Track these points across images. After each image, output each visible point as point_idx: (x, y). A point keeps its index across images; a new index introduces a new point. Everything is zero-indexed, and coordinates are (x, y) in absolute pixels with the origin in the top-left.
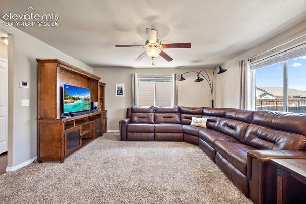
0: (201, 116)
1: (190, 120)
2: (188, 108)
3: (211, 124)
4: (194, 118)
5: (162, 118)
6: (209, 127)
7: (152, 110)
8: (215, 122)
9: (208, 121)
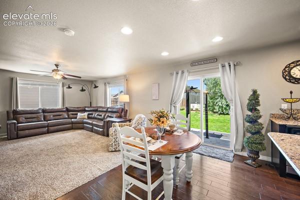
0: (84, 112)
1: (76, 116)
3: (90, 116)
5: (52, 116)
6: (89, 118)
7: (41, 111)
8: (93, 114)
9: (89, 114)
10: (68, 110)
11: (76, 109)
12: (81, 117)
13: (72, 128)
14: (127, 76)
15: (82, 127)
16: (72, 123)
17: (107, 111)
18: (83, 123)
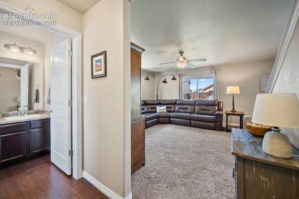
0: (159, 106)
2: (150, 101)
3: (169, 109)
4: (158, 108)
8: (171, 108)
9: (167, 108)
10: (145, 104)
12: (161, 111)
13: (159, 123)
14: (216, 68)
15: (168, 122)
16: (158, 117)
17: (195, 104)
18: (170, 117)
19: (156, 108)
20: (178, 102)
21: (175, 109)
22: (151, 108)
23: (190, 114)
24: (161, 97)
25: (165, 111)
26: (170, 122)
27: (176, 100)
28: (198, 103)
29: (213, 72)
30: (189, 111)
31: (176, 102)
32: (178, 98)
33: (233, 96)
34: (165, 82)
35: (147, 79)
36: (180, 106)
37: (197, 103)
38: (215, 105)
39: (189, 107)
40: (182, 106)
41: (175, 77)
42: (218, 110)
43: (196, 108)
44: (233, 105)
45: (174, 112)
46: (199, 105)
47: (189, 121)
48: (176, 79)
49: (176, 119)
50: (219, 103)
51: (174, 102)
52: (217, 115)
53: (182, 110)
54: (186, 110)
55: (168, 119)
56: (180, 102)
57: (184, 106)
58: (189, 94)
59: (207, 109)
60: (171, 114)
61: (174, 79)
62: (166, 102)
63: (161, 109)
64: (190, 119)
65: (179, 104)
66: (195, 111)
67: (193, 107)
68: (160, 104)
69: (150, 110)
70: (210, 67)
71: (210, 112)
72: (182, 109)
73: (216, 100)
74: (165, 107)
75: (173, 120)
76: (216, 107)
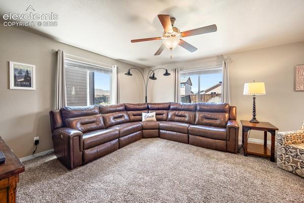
0: (147, 111)
1: (140, 116)
2: (134, 105)
3: (160, 116)
4: (144, 114)
5: (112, 119)
6: (158, 120)
7: (97, 111)
8: (162, 114)
9: (156, 114)
10: (126, 109)
11: (138, 107)
12: (149, 119)
13: (143, 137)
14: (225, 57)
15: (158, 135)
16: (142, 128)
17: (195, 110)
18: (159, 128)
19: (141, 115)
20: (172, 107)
21: (167, 116)
22: (134, 115)
23: (187, 125)
24: (152, 99)
25: (154, 119)
26: (159, 136)
27: (170, 104)
28: (200, 108)
29: (222, 64)
30: (187, 119)
31: (170, 106)
32: (172, 101)
33: (254, 98)
34: (153, 78)
35: (129, 74)
36: (174, 112)
37: (198, 108)
38: (224, 111)
39: (187, 114)
40: (177, 112)
41: (169, 72)
42: (229, 119)
43: (197, 115)
44: (254, 111)
45: (166, 120)
46: (201, 110)
47: (186, 135)
48: (169, 74)
49: (168, 132)
50: (231, 108)
51: (167, 106)
52: (230, 128)
53: (177, 118)
54: (182, 119)
55: (158, 130)
56: (175, 107)
57: (181, 113)
58: (189, 96)
59: (213, 117)
60: (162, 124)
61: (167, 74)
62: (156, 106)
63: (148, 117)
64: (188, 132)
65: (174, 109)
66: (195, 120)
67: (192, 114)
68: (148, 109)
69: (132, 118)
70: (218, 56)
71: (218, 122)
72: (177, 116)
73: (226, 104)
74: (154, 113)
75: (164, 133)
76: (227, 115)
